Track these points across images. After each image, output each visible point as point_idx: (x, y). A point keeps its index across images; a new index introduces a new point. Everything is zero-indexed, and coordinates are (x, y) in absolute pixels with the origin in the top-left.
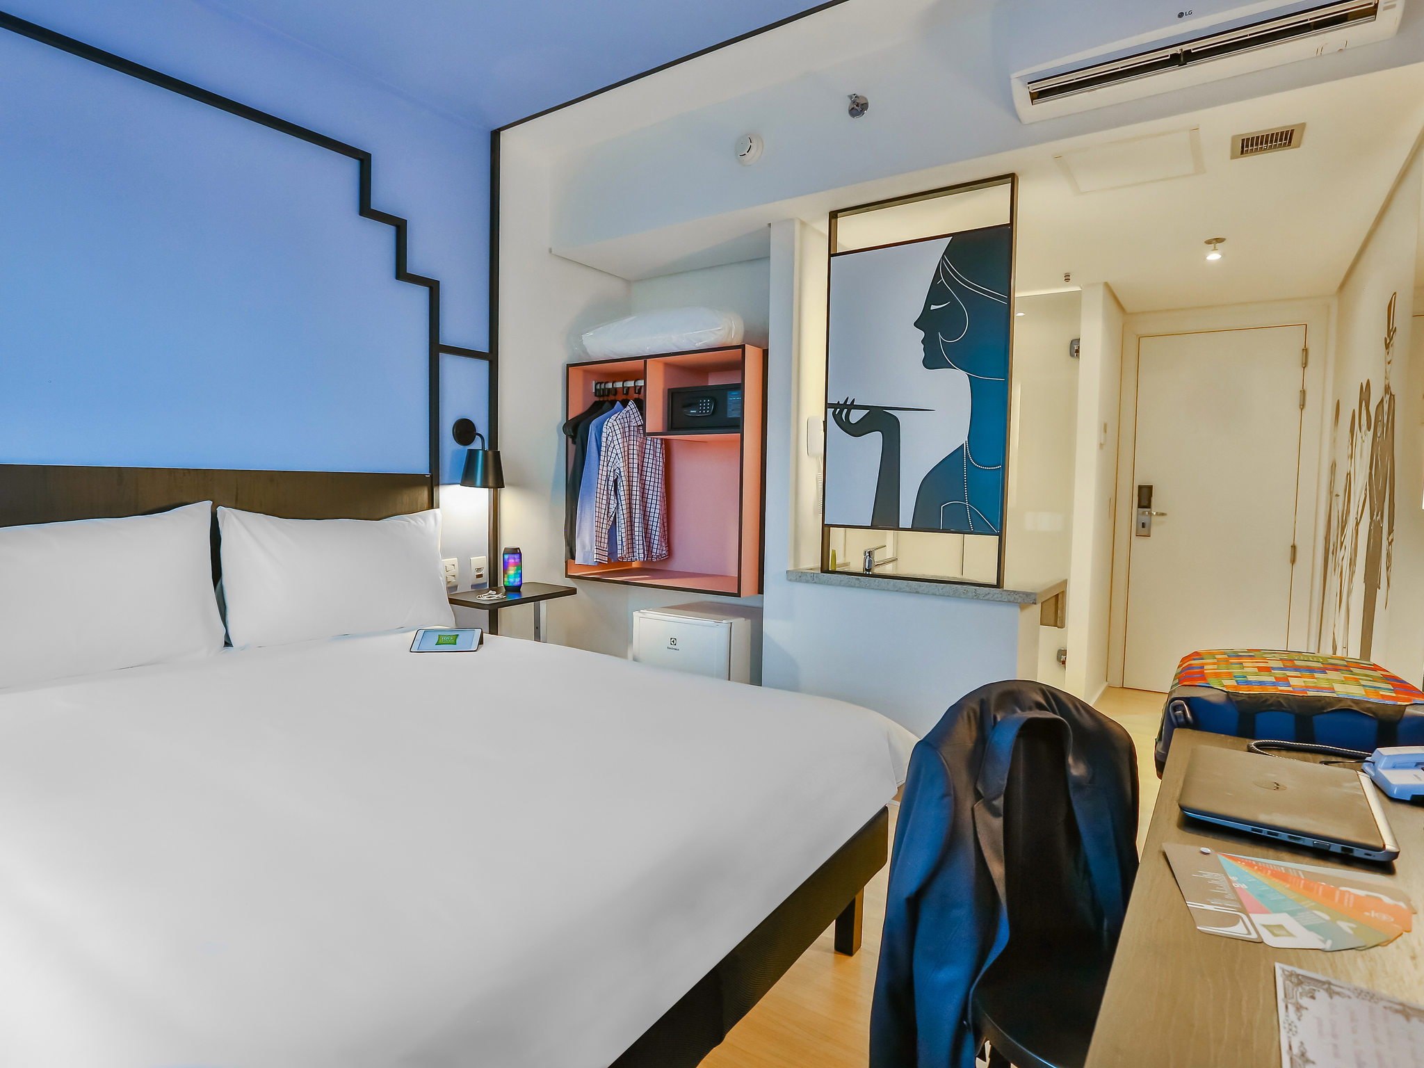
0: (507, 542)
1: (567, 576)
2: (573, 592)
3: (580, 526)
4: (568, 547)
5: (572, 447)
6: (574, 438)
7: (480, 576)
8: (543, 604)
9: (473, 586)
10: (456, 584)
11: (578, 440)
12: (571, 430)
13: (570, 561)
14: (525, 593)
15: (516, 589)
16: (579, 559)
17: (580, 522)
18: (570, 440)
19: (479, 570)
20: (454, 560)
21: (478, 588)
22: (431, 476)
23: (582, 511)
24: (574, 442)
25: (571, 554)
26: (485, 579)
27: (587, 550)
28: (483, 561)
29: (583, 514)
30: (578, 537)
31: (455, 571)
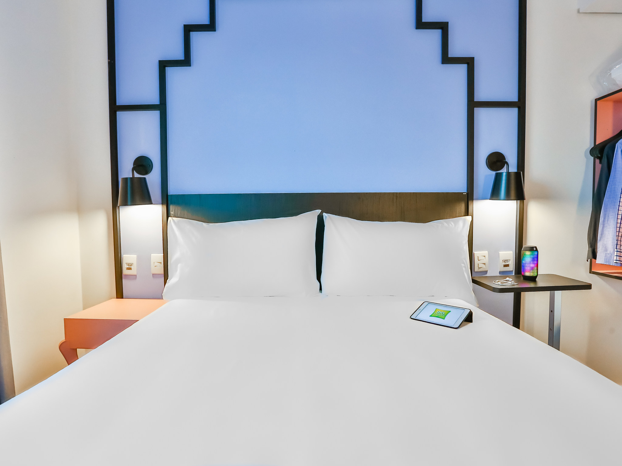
0: (530, 241)
1: (591, 272)
2: (588, 287)
3: (602, 231)
4: (590, 249)
5: (599, 166)
6: (600, 159)
7: (507, 266)
8: (558, 293)
9: (500, 272)
10: (486, 270)
11: (605, 160)
12: (598, 152)
13: (593, 260)
14: (540, 283)
15: (533, 279)
16: (600, 259)
17: (603, 228)
18: (597, 161)
19: (505, 261)
20: (486, 253)
21: (504, 274)
22: (468, 194)
23: (605, 218)
24: (600, 162)
25: (594, 254)
26: (512, 267)
27: (609, 253)
28: (509, 255)
29: (606, 221)
30: (600, 241)
31: (486, 260)
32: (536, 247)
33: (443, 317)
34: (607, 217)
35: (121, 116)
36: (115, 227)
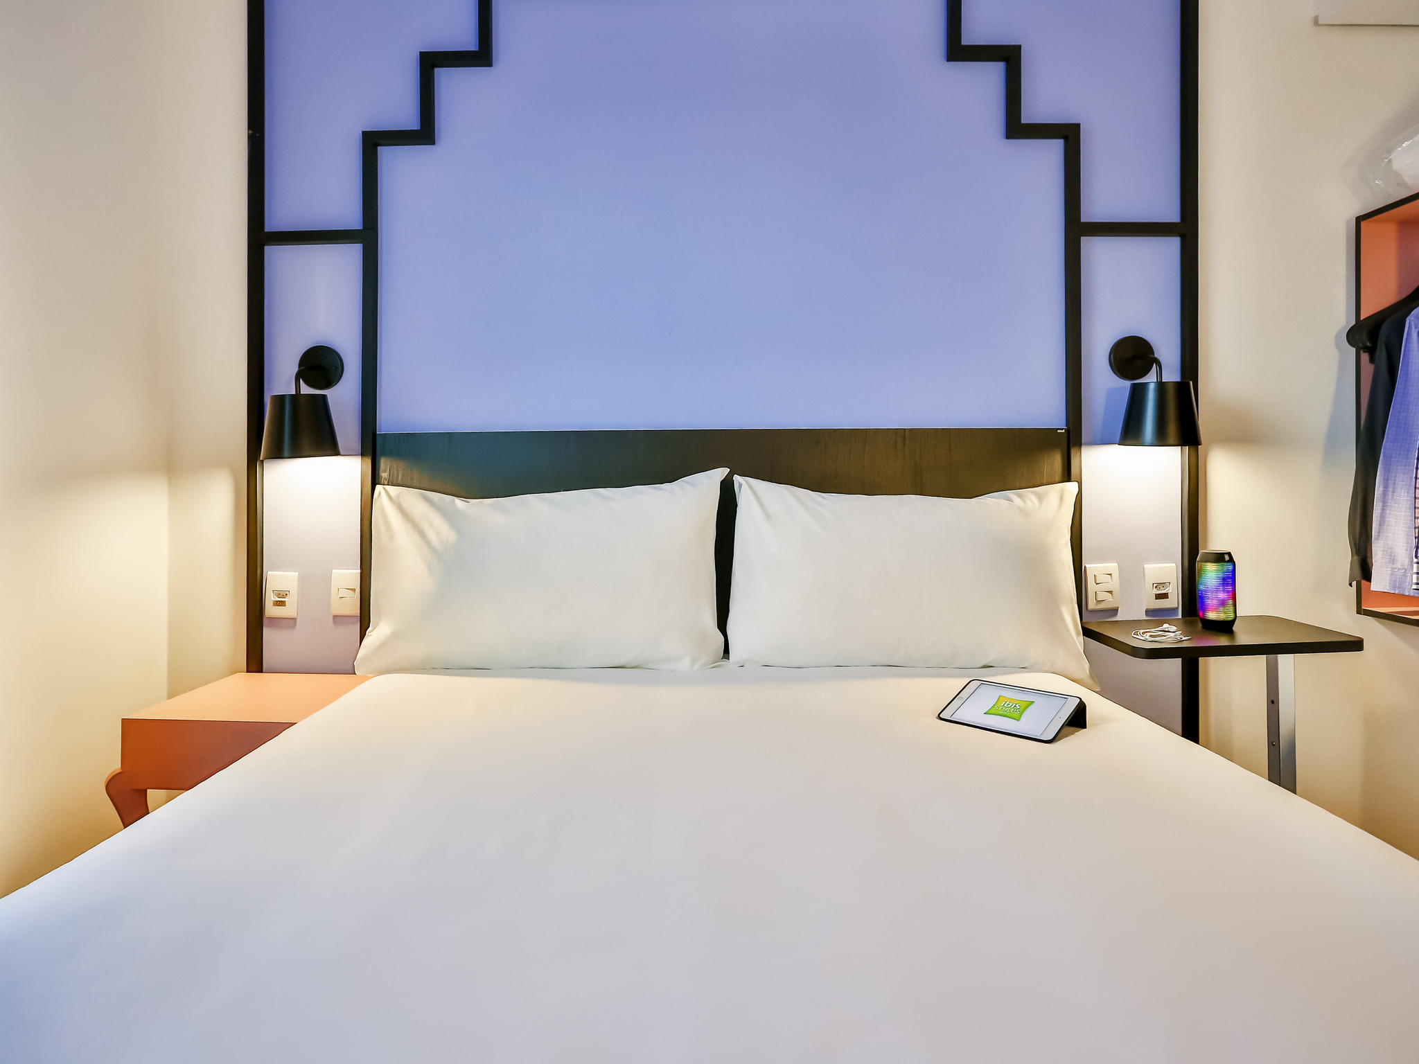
1: (1360, 611)
2: (1355, 645)
3: (1383, 516)
4: (1356, 558)
5: (1368, 369)
6: (1372, 351)
7: (1165, 596)
8: (1284, 661)
9: (1148, 612)
10: (1115, 606)
11: (1382, 354)
12: (1365, 337)
13: (1364, 582)
14: (1243, 637)
15: (1225, 627)
16: (1380, 582)
17: (1383, 509)
18: (1365, 357)
19: (1158, 585)
20: (1112, 567)
21: (1157, 616)
22: (1068, 431)
23: (1386, 487)
24: (1372, 360)
25: (1364, 570)
26: (1175, 600)
27: (1399, 566)
28: (1169, 571)
29: (1390, 494)
30: (1377, 538)
31: (1114, 584)
32: (1229, 554)
33: (1016, 715)
34: (1391, 486)
35: (276, 255)
36: (252, 508)
